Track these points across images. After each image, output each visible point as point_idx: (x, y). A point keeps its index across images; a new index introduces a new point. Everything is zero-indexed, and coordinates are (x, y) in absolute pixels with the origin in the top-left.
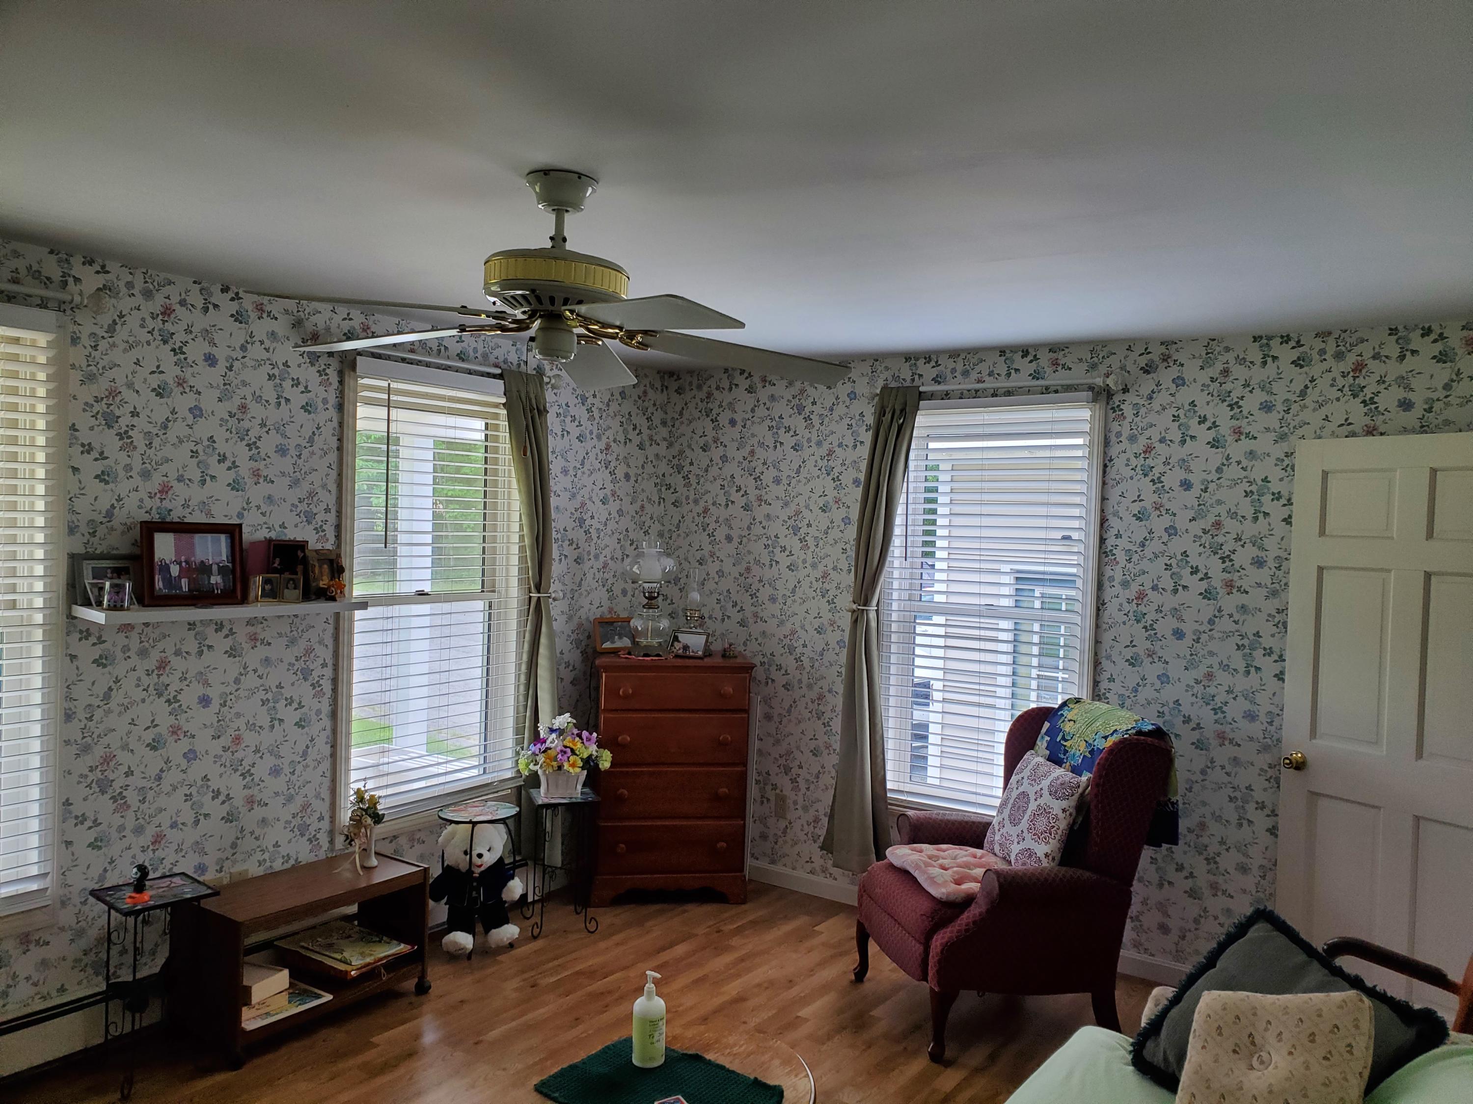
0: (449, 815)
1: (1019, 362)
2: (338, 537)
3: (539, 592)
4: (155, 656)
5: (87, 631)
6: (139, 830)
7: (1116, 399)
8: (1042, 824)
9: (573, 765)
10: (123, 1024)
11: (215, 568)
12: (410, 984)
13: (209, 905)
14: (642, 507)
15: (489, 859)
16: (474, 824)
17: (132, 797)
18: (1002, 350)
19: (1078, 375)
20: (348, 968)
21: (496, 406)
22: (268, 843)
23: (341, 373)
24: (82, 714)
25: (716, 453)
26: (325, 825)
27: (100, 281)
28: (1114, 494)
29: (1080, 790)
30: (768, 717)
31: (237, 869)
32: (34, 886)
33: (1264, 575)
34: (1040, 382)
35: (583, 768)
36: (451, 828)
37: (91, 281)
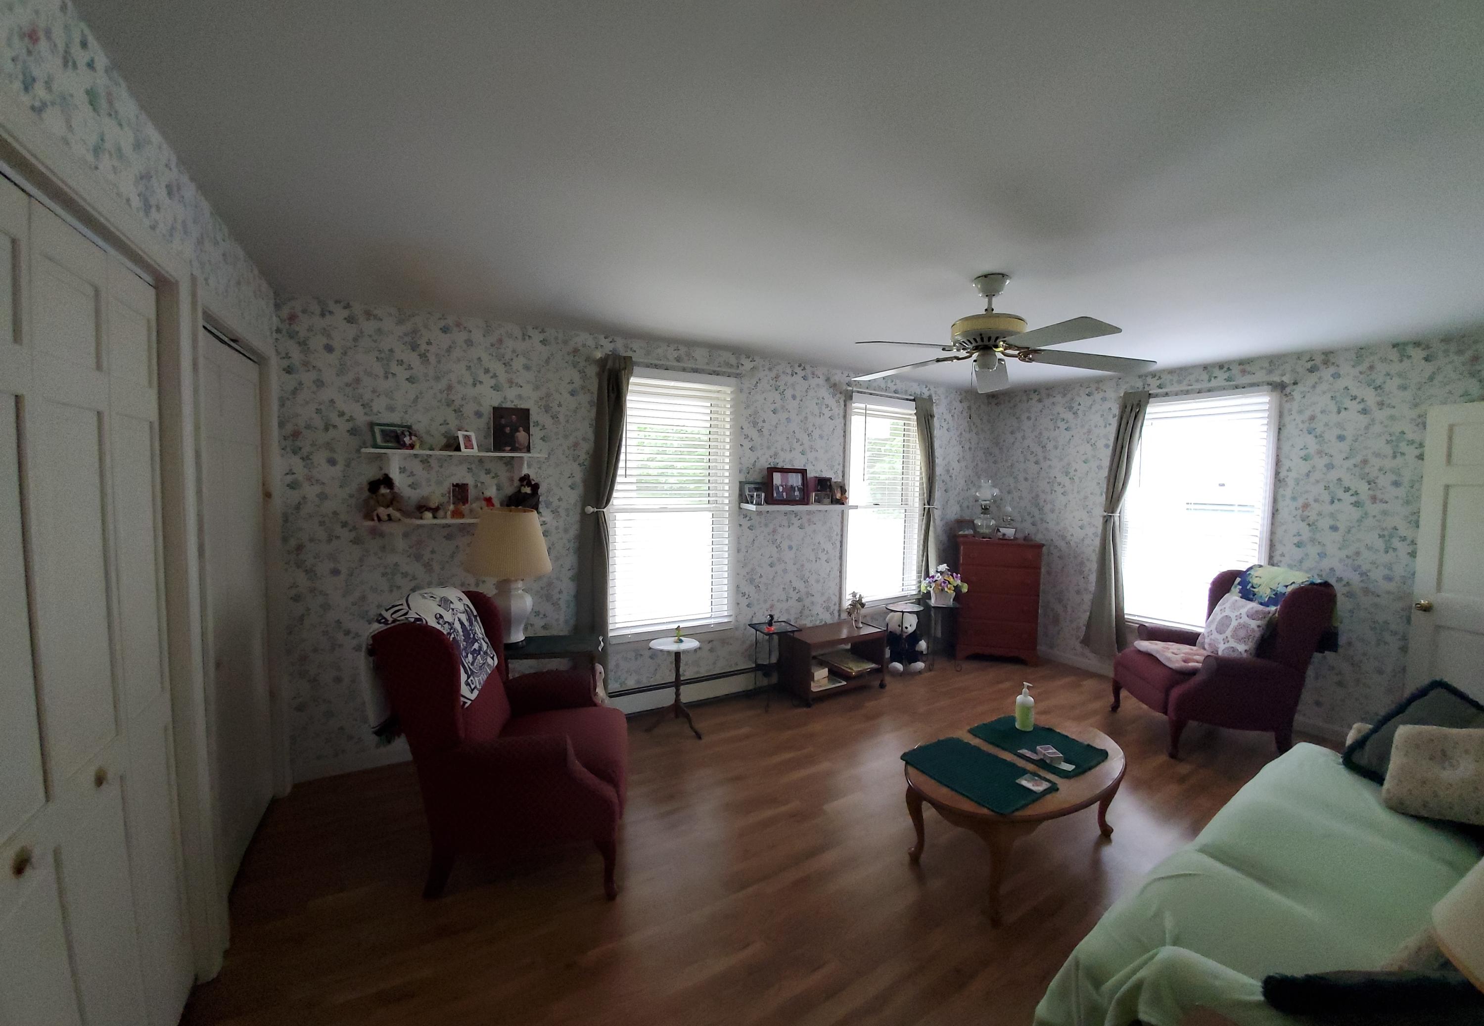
0: (891, 607)
1: (1217, 372)
2: (843, 476)
3: (929, 505)
4: (771, 527)
5: (746, 515)
6: (765, 601)
7: (1288, 390)
8: (1242, 633)
9: (950, 589)
10: (764, 682)
11: (796, 488)
12: (877, 683)
13: (796, 635)
14: (977, 464)
15: (911, 630)
16: (903, 612)
17: (762, 587)
18: (1206, 367)
19: (1260, 376)
20: (851, 671)
21: (911, 415)
22: (814, 612)
23: (845, 401)
24: (744, 550)
25: (1019, 435)
26: (837, 608)
27: (752, 365)
28: (1286, 448)
29: (1270, 615)
30: (1049, 573)
31: (803, 622)
32: (726, 620)
33: (1401, 492)
34: (1231, 383)
35: (954, 590)
36: (892, 614)
37: (748, 365)
